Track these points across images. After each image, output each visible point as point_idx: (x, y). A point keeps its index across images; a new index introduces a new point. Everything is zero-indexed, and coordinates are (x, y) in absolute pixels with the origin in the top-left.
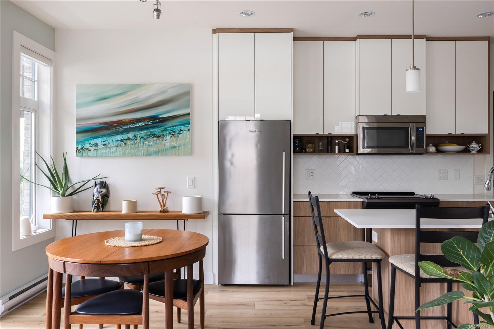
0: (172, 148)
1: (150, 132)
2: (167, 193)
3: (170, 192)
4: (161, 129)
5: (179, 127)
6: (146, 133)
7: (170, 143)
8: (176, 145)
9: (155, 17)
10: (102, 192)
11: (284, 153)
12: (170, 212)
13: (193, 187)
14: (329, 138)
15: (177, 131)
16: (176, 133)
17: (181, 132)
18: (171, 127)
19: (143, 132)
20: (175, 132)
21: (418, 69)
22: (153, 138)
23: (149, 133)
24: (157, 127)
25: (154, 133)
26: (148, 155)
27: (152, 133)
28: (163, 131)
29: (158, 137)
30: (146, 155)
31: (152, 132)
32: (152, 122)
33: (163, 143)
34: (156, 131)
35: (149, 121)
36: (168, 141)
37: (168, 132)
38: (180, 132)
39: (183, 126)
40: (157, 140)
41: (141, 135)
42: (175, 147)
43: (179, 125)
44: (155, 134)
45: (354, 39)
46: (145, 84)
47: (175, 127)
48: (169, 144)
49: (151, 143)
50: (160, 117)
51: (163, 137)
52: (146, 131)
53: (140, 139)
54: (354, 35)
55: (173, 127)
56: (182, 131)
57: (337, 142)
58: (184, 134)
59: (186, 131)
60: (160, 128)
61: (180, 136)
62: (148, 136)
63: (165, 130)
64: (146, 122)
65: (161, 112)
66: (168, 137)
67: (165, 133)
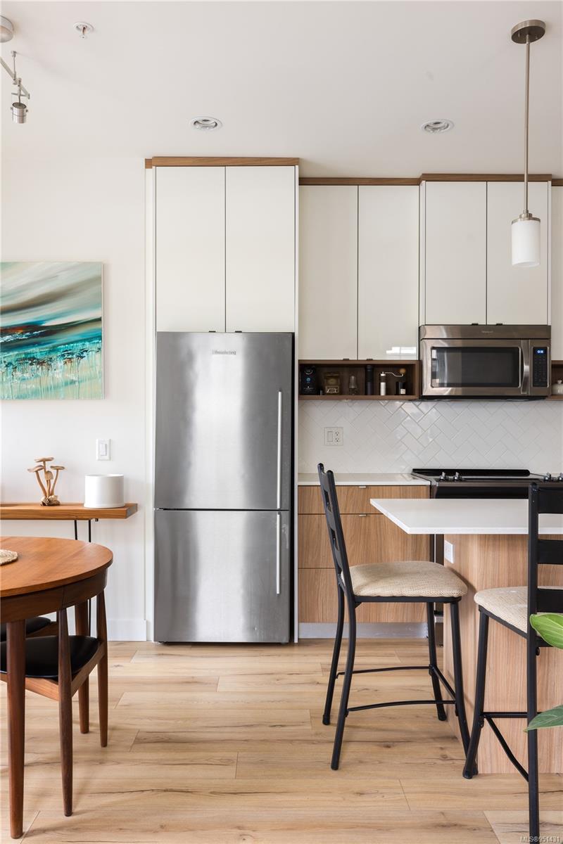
0: (66, 384)
1: (25, 354)
2: (57, 470)
3: (63, 468)
4: (46, 348)
5: (80, 344)
6: (17, 355)
7: (63, 375)
8: (74, 379)
9: (16, 119)
11: (280, 393)
12: (62, 505)
13: (107, 457)
14: (369, 367)
15: (77, 351)
16: (74, 356)
17: (85, 354)
18: (65, 344)
19: (11, 354)
20: (72, 354)
21: (535, 219)
22: (31, 364)
23: (23, 356)
24: (39, 344)
25: (32, 355)
26: (21, 397)
27: (29, 356)
28: (50, 351)
29: (41, 363)
30: (18, 398)
31: (28, 354)
32: (28, 334)
33: (50, 374)
34: (36, 351)
35: (22, 333)
36: (60, 370)
37: (59, 354)
38: (82, 353)
39: (89, 342)
40: (38, 369)
41: (8, 360)
42: (73, 382)
43: (81, 341)
44: (34, 358)
45: (416, 182)
46: (15, 263)
47: (72, 345)
48: (60, 376)
49: (26, 375)
50: (43, 325)
51: (49, 363)
52: (16, 353)
53: (7, 366)
54: (417, 175)
55: (68, 344)
56: (86, 351)
57: (382, 375)
58: (90, 358)
59: (94, 353)
60: (45, 346)
61: (82, 361)
62: (22, 361)
63: (54, 349)
64: (18, 335)
65: (47, 315)
66: (60, 363)
67: (54, 355)
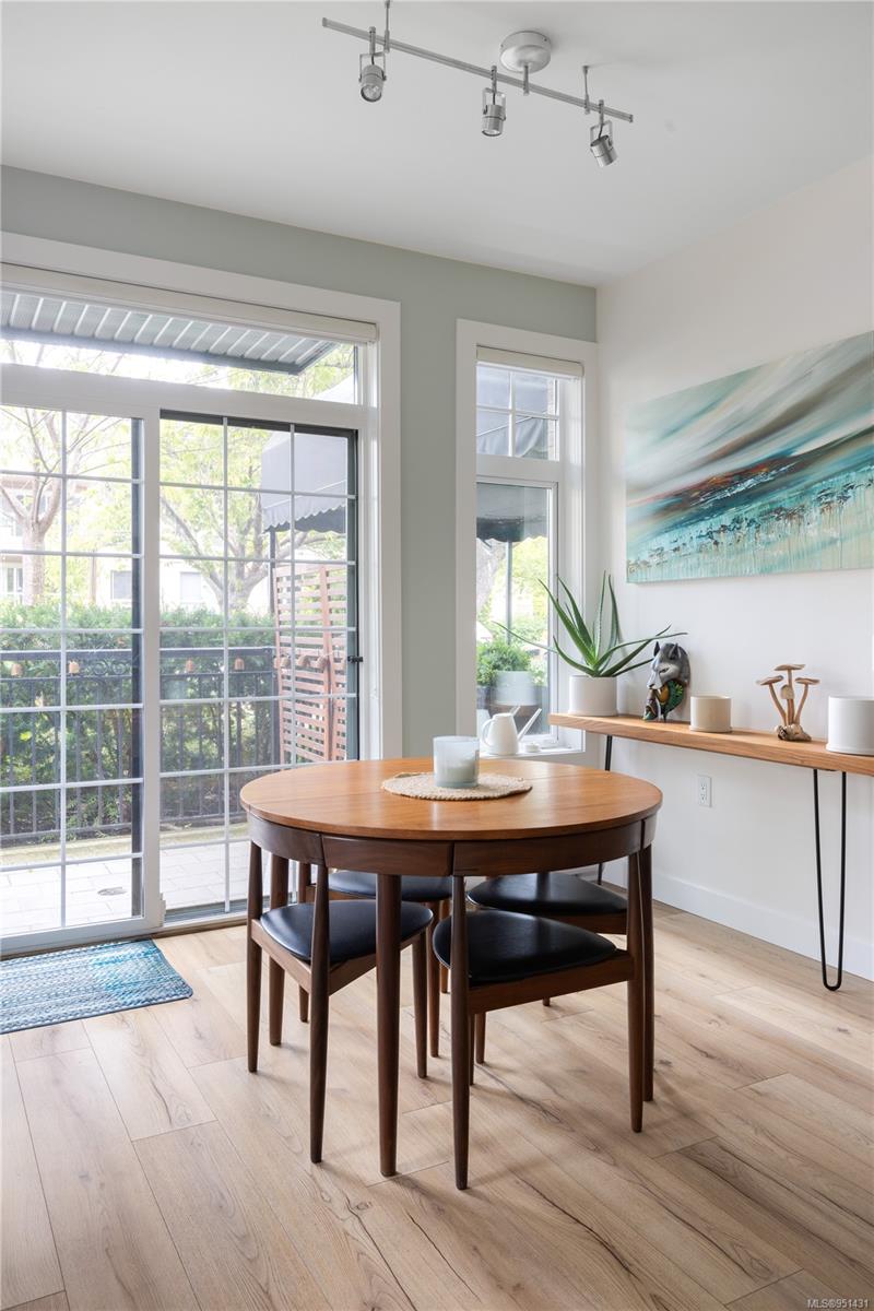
0: (824, 545)
1: (770, 504)
2: (807, 685)
3: (815, 682)
4: (795, 490)
5: (842, 477)
6: (760, 507)
7: (819, 530)
8: (835, 535)
10: (664, 671)
12: (815, 743)
15: (838, 489)
16: (835, 498)
17: (850, 492)
18: (820, 481)
19: (754, 506)
20: (832, 494)
22: (778, 519)
23: (768, 507)
24: (787, 485)
25: (779, 505)
26: (766, 571)
27: (775, 507)
28: (802, 495)
29: (790, 515)
30: (762, 572)
31: (774, 503)
32: (773, 472)
33: (803, 531)
34: (783, 497)
35: (767, 473)
36: (815, 526)
37: (814, 498)
38: (846, 491)
39: (856, 471)
40: (786, 525)
41: (750, 516)
42: (833, 541)
43: (844, 471)
44: (781, 509)
46: (758, 368)
47: (831, 480)
48: (816, 532)
49: (772, 536)
50: (793, 454)
51: (801, 513)
52: (759, 503)
53: (749, 525)
55: (826, 479)
56: (852, 487)
58: (858, 498)
59: (863, 488)
60: (796, 487)
61: (846, 505)
62: (766, 515)
63: (806, 492)
64: (762, 477)
65: (800, 440)
66: (814, 513)
67: (806, 501)
